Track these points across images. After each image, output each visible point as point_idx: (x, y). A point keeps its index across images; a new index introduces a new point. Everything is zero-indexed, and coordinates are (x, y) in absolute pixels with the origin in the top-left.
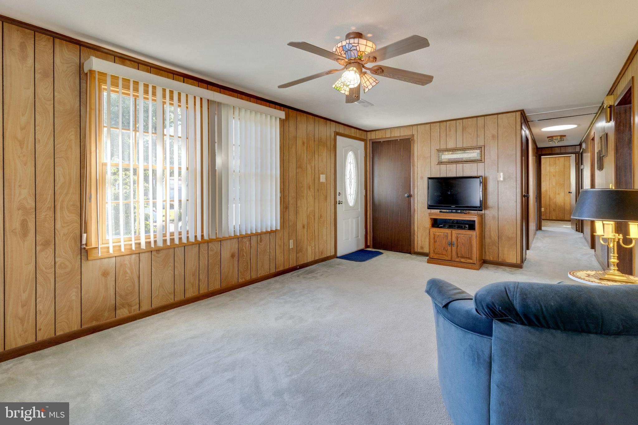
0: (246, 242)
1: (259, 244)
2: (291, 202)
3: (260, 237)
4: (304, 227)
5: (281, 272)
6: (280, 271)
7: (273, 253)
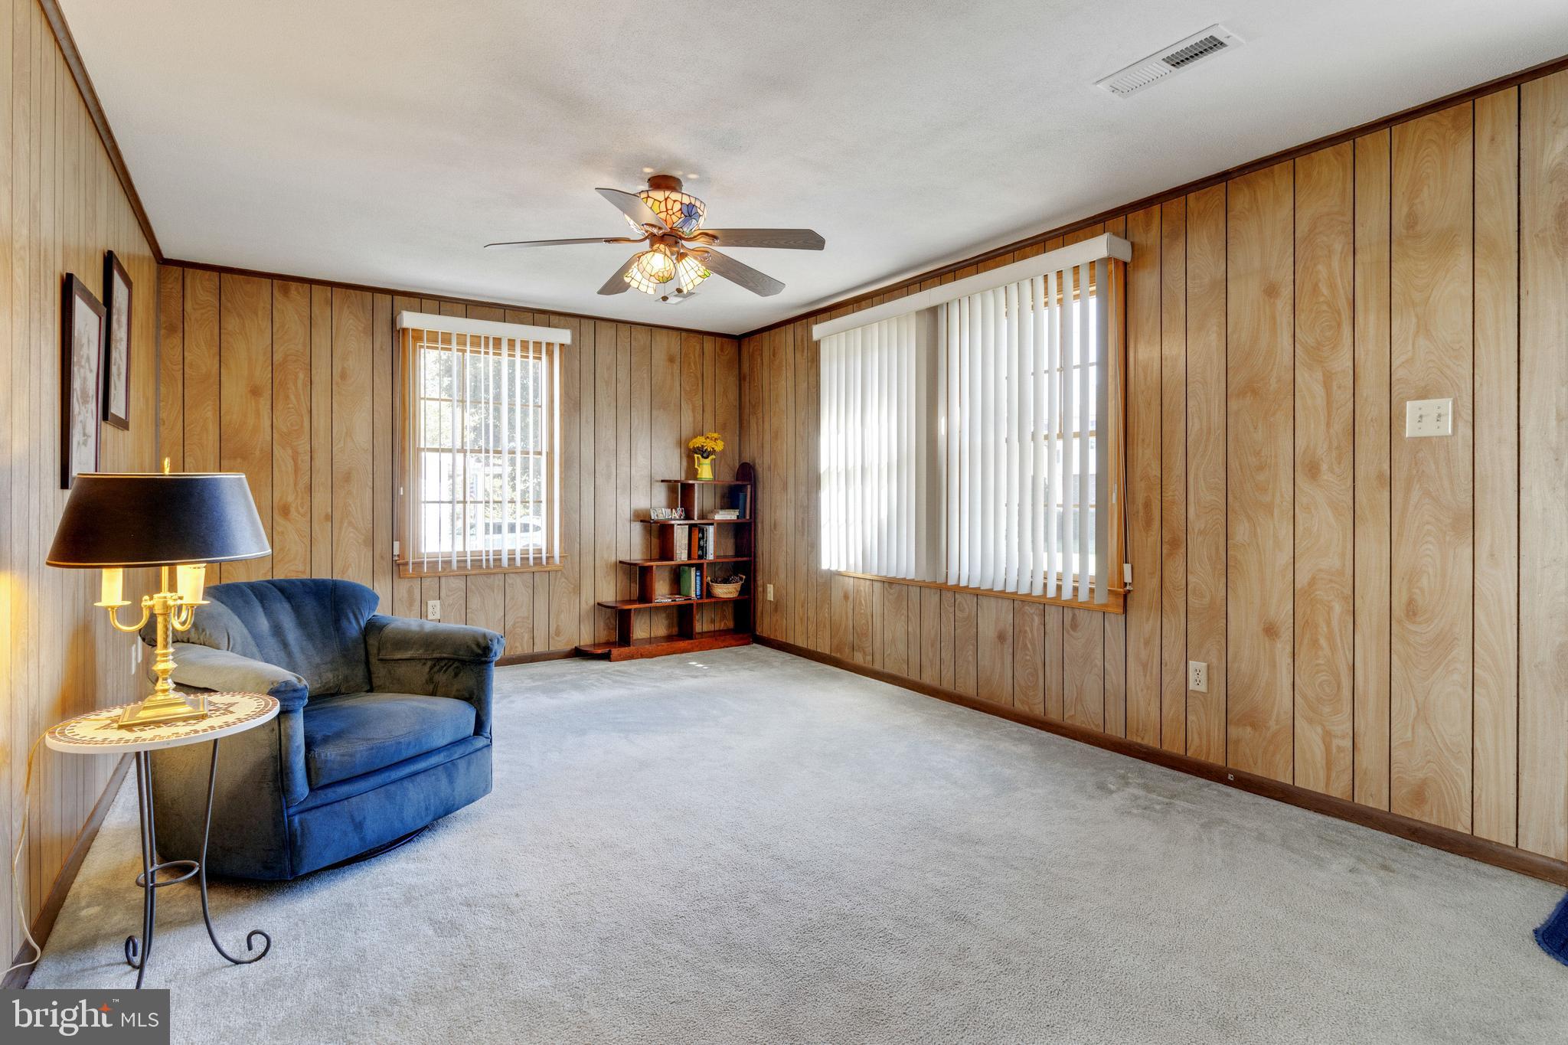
0: (1032, 614)
1: (1068, 633)
2: (1197, 524)
3: (1071, 615)
4: (1270, 631)
5: (1145, 750)
6: (1140, 745)
7: (1115, 678)
